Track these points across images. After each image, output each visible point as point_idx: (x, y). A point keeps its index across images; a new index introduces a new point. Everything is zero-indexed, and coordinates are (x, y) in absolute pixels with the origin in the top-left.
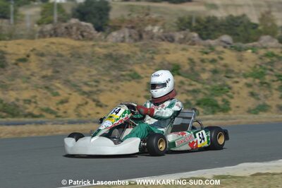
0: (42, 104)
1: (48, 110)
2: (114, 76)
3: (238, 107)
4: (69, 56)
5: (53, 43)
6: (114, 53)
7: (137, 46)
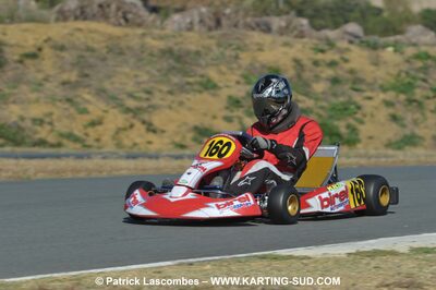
0: (61, 126)
1: (71, 137)
2: (176, 84)
3: (371, 138)
4: (105, 51)
5: (80, 30)
6: (176, 48)
7: (211, 38)
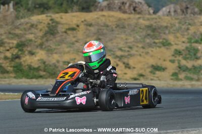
2: (148, 43)
4: (114, 27)
5: (104, 16)
6: (155, 24)
